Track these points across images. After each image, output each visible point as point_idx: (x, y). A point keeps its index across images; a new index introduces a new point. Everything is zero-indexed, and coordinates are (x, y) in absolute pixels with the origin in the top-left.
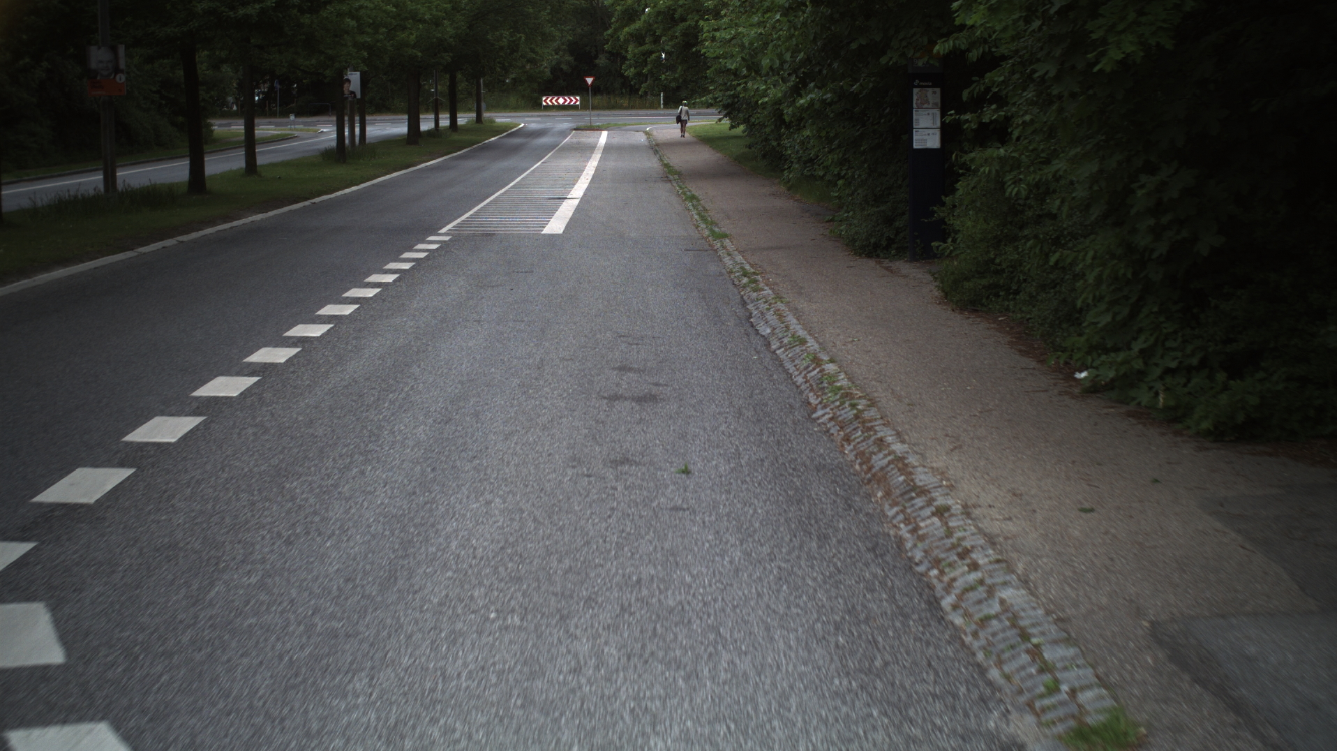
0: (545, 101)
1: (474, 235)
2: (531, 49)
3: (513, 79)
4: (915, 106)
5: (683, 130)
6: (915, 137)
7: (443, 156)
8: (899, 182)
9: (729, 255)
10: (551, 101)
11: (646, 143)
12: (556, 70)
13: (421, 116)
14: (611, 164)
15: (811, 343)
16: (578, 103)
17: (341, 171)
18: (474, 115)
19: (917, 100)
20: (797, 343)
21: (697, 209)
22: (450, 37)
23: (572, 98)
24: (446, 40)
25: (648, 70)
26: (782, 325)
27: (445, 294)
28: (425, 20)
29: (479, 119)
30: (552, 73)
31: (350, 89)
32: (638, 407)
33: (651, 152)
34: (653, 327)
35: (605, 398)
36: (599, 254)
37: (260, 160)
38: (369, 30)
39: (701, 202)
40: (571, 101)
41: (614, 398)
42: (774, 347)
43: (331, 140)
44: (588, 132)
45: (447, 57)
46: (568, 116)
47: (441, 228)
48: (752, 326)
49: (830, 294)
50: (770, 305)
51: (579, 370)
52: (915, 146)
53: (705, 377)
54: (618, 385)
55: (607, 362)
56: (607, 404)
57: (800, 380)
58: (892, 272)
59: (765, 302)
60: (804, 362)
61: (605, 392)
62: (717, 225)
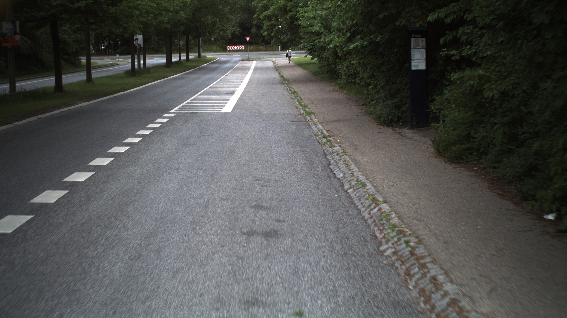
0: (229, 48)
1: (187, 113)
2: (222, 25)
3: (215, 38)
4: (412, 47)
5: (290, 60)
6: (412, 64)
7: (181, 73)
8: (403, 87)
9: (315, 125)
10: (231, 48)
11: (273, 66)
12: (233, 34)
13: (173, 55)
14: (257, 76)
15: (369, 186)
16: (243, 49)
17: (133, 80)
18: (197, 54)
19: (414, 44)
20: (360, 186)
21: (297, 98)
22: (184, 19)
23: (240, 46)
24: (182, 20)
25: (274, 34)
26: (349, 172)
27: (164, 150)
28: (171, 11)
29: (199, 56)
30: (232, 36)
31: (138, 43)
32: (265, 242)
33: (275, 70)
34: (275, 173)
35: (244, 234)
36: (248, 125)
37: (94, 76)
38: (145, 15)
39: (299, 95)
40: (240, 48)
41: (251, 234)
42: (346, 187)
43: (130, 66)
44: (247, 61)
45: (183, 28)
46: (239, 54)
47: (172, 109)
48: (332, 171)
49: (373, 150)
50: (340, 157)
51: (230, 208)
52: (413, 68)
53: (307, 214)
54: (253, 221)
55: (248, 201)
56: (246, 239)
57: (367, 216)
58: (402, 135)
59: (338, 155)
60: (367, 201)
61: (245, 228)
62: (307, 107)
